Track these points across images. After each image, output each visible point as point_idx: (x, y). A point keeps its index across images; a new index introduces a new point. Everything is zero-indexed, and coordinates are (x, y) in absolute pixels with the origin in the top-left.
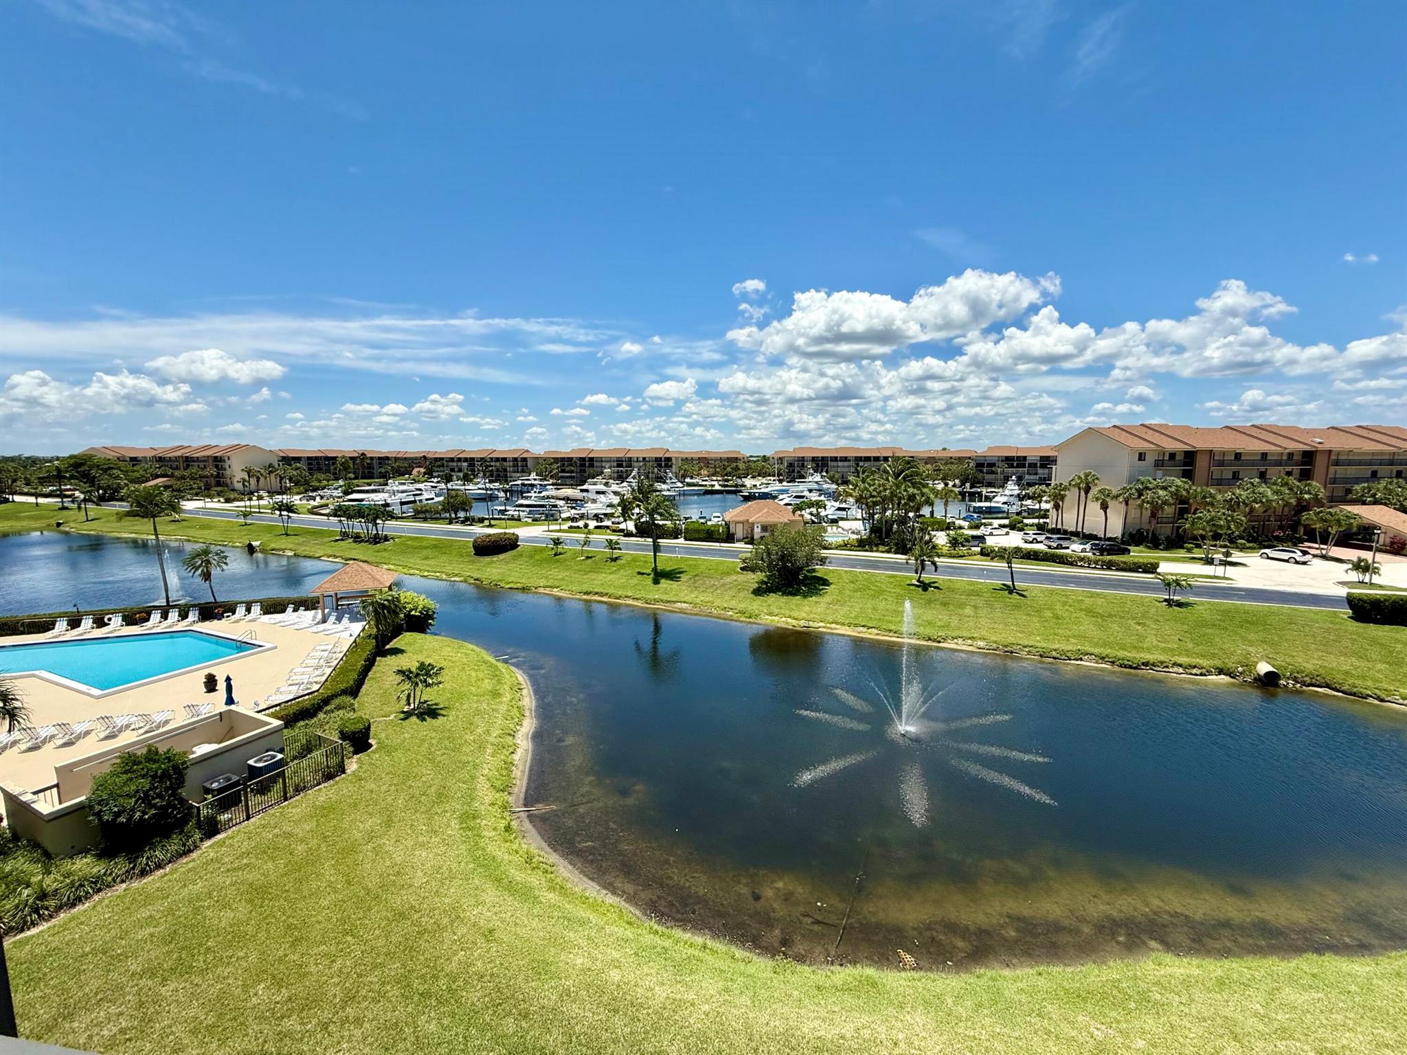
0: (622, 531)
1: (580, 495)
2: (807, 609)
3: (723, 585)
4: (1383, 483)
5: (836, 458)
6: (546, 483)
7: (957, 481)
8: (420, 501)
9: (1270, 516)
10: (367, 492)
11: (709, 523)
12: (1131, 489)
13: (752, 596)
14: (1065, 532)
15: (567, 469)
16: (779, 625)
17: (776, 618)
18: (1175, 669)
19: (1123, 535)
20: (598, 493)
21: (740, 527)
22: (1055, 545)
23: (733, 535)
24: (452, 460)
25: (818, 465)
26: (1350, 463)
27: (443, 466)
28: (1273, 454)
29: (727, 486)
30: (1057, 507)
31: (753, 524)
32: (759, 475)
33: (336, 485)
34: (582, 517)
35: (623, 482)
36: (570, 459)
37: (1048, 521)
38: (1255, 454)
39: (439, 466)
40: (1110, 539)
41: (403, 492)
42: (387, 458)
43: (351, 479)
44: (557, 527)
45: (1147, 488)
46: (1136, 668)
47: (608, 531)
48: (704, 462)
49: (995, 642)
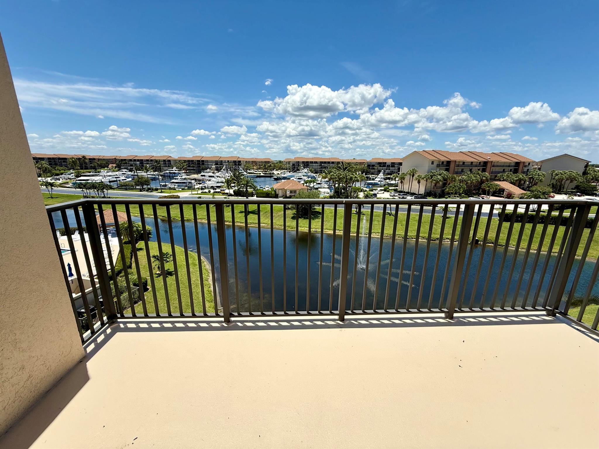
0: (227, 194)
1: (201, 178)
2: (315, 224)
3: (279, 216)
4: (506, 173)
5: (312, 162)
6: (181, 172)
7: (360, 173)
8: (119, 180)
9: (472, 186)
10: (89, 176)
11: (264, 190)
12: (428, 175)
13: (292, 220)
14: (404, 192)
15: (191, 165)
16: (305, 231)
17: (303, 228)
18: (447, 240)
19: (425, 193)
20: (209, 177)
21: (280, 191)
22: (401, 197)
23: (278, 195)
24: (131, 160)
25: (305, 165)
26: (497, 166)
27: (126, 163)
28: (475, 162)
29: (266, 174)
30: (402, 182)
31: (286, 190)
32: (279, 169)
33: (69, 172)
34: (205, 188)
35: (219, 172)
36: (192, 161)
37: (398, 188)
38: (469, 162)
39: (124, 164)
40: (420, 195)
41: (110, 176)
42: (94, 159)
43: (78, 169)
44: (196, 192)
45: (434, 175)
46: (434, 241)
47: (221, 194)
48: (254, 163)
49: (387, 234)
